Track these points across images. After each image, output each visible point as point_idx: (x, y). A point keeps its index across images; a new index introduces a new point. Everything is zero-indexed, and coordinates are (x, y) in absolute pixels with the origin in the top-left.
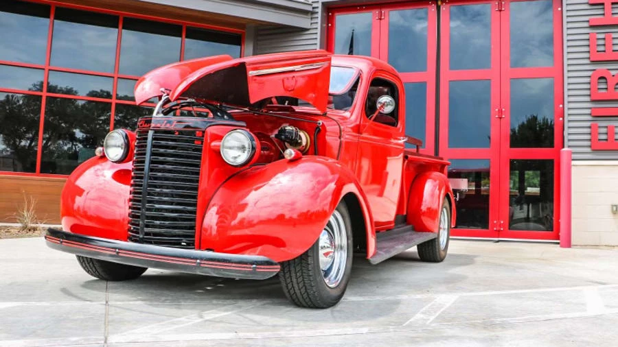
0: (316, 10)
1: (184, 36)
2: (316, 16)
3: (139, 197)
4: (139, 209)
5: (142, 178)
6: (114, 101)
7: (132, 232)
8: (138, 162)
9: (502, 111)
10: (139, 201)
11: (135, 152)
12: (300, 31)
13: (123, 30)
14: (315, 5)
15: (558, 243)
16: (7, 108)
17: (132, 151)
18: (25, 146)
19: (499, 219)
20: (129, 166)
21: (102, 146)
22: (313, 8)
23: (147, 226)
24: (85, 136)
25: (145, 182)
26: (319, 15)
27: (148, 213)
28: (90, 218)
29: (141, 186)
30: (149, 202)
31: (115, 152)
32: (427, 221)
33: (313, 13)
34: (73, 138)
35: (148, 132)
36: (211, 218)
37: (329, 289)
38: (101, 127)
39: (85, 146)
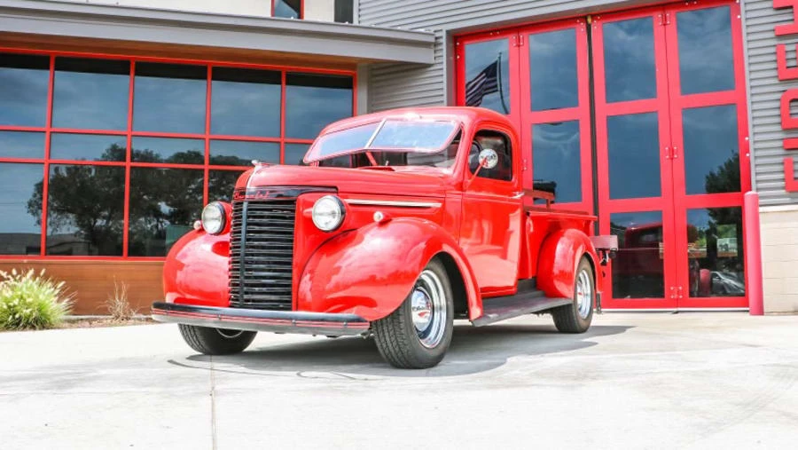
0: (441, 41)
1: (284, 82)
2: (440, 47)
3: (237, 266)
4: (238, 277)
5: (239, 247)
6: (206, 167)
7: (233, 300)
8: (235, 233)
9: (673, 151)
10: (238, 270)
11: (232, 223)
12: (422, 67)
13: (213, 82)
14: (438, 35)
15: (748, 311)
16: (78, 180)
17: (229, 222)
18: (101, 226)
19: (676, 286)
20: (227, 237)
21: (200, 219)
22: (436, 38)
23: (246, 293)
24: (172, 209)
25: (242, 251)
26: (444, 47)
27: (247, 281)
28: (192, 292)
29: (239, 255)
30: (247, 270)
31: (213, 225)
32: (561, 287)
33: (436, 44)
34: (158, 214)
35: (242, 203)
36: (306, 286)
37: (425, 350)
38: (192, 197)
39: (173, 223)
